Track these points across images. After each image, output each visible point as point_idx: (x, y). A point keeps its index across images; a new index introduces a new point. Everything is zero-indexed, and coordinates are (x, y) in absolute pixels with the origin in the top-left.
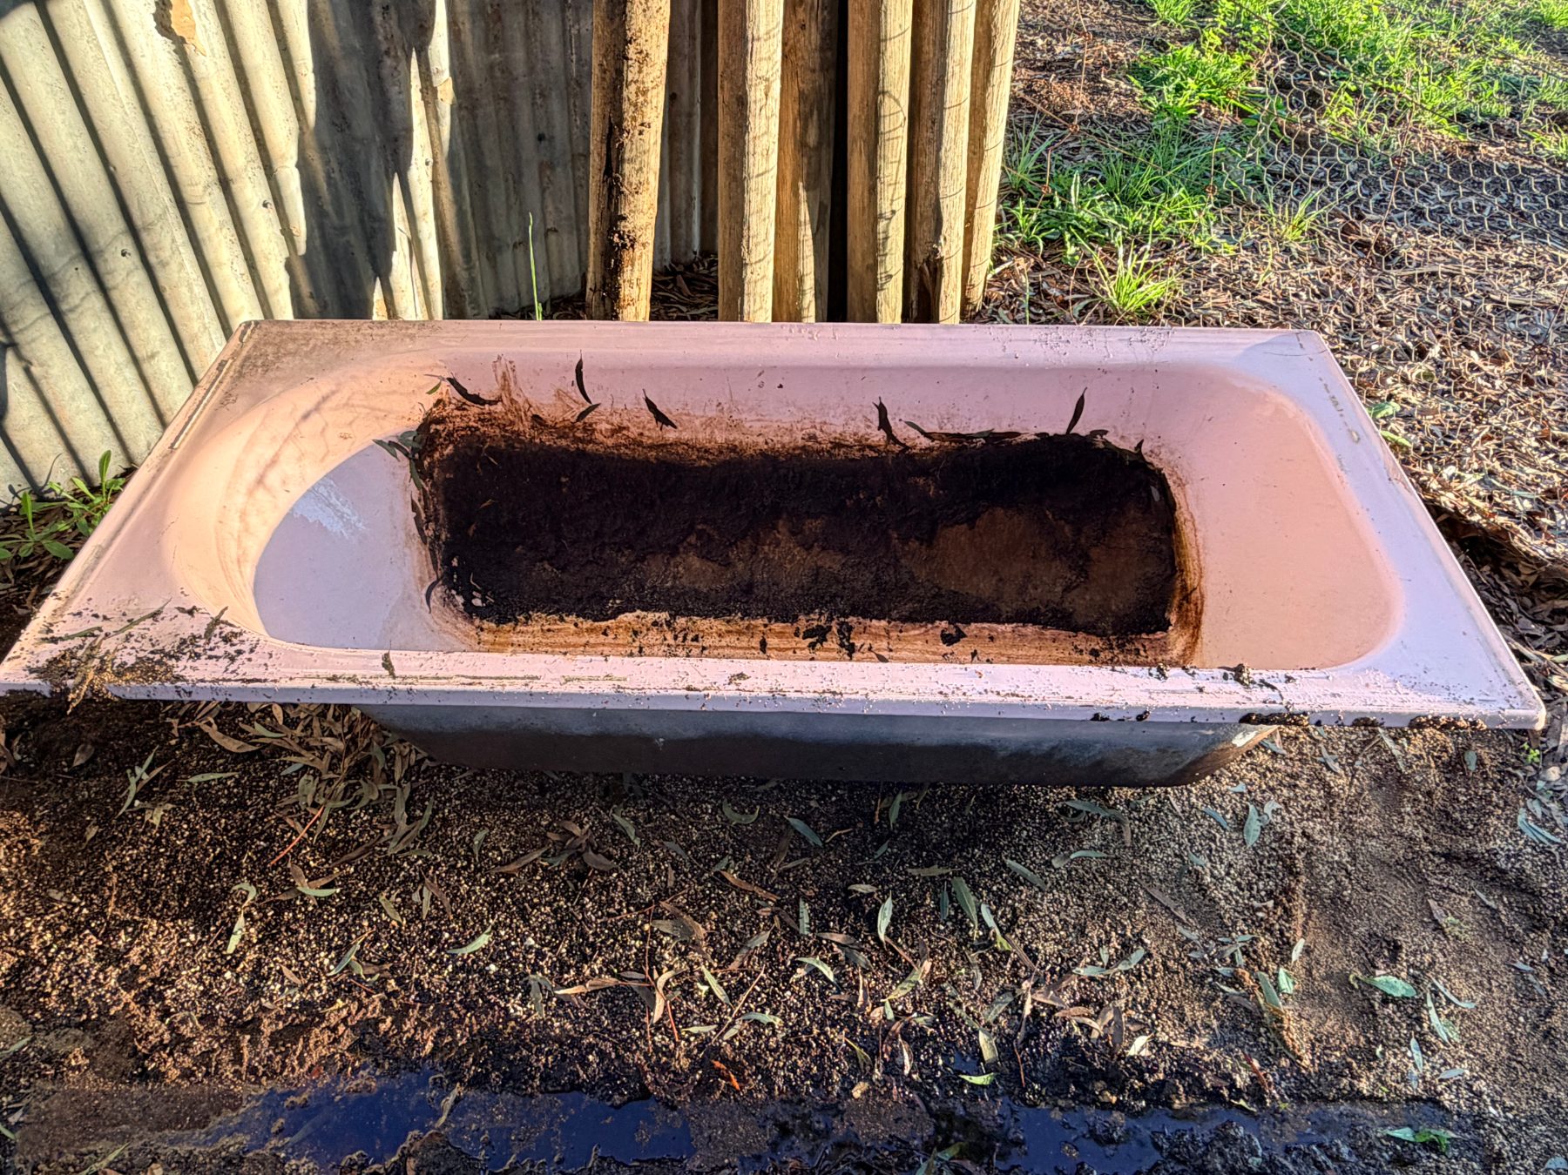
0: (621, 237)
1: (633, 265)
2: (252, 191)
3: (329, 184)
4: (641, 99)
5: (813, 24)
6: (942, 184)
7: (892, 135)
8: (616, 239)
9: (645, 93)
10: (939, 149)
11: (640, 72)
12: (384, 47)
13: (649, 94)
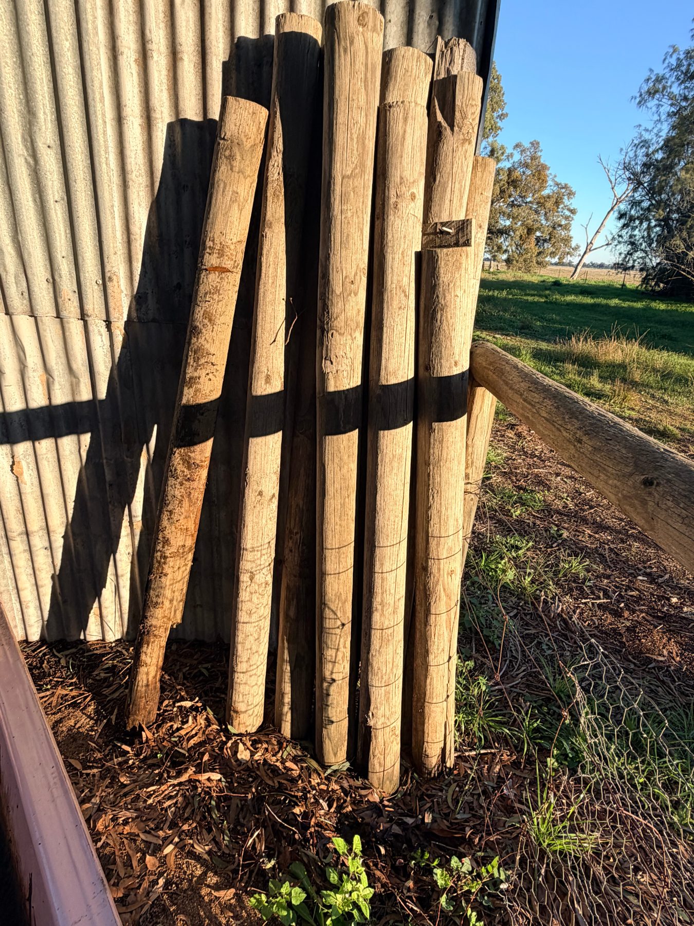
0: (143, 627)
1: (148, 645)
2: (39, 542)
3: (75, 550)
4: (163, 560)
5: (297, 551)
6: (370, 677)
7: (331, 631)
8: (141, 628)
9: (165, 558)
10: (368, 653)
11: (163, 547)
12: (109, 500)
13: (168, 560)
